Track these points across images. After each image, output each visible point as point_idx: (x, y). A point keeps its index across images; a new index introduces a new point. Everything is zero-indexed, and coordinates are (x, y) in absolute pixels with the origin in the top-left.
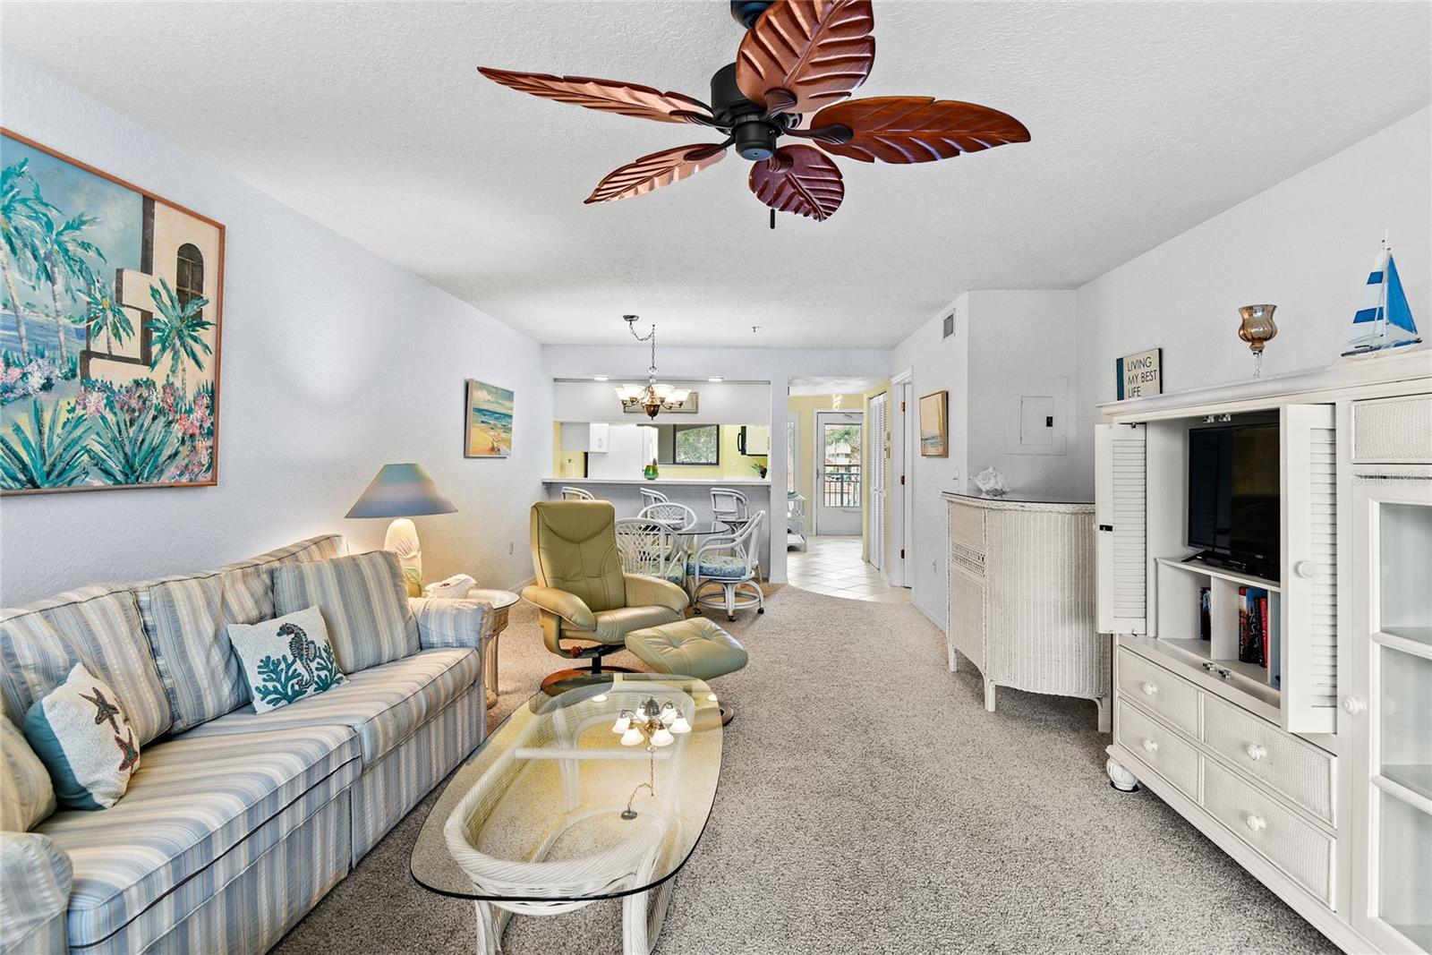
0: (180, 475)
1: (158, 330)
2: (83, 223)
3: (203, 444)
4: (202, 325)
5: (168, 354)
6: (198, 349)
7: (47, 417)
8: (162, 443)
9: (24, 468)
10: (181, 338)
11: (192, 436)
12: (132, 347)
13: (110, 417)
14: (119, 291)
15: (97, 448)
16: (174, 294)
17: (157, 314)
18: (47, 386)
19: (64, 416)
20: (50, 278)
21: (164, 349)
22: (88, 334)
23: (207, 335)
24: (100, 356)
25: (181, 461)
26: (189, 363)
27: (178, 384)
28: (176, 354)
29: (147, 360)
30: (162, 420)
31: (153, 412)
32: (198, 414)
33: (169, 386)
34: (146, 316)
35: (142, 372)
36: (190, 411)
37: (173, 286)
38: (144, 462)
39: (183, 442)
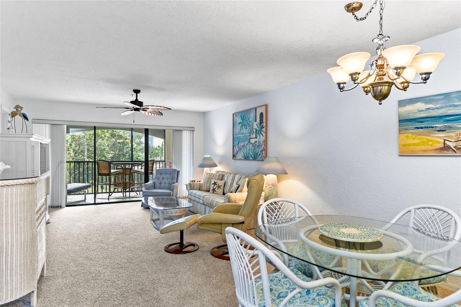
0: (261, 158)
1: (257, 131)
2: (249, 118)
3: (264, 152)
4: (263, 128)
5: (259, 135)
6: (262, 132)
7: (247, 149)
8: (258, 152)
9: (245, 156)
10: (260, 131)
11: (262, 151)
12: (254, 136)
13: (252, 148)
14: (253, 127)
15: (251, 153)
16: (259, 124)
17: (258, 129)
18: (247, 144)
19: (248, 148)
20: (247, 129)
21: (258, 134)
22: (250, 135)
23: (264, 130)
24: (251, 138)
25: (261, 156)
26: (261, 136)
27: (260, 141)
28: (260, 135)
29: (256, 138)
30: (258, 148)
31: (257, 147)
32: (263, 146)
33: (259, 141)
34: (256, 129)
35: (255, 140)
36: (262, 146)
37: (259, 122)
38: (256, 156)
39: (261, 152)
